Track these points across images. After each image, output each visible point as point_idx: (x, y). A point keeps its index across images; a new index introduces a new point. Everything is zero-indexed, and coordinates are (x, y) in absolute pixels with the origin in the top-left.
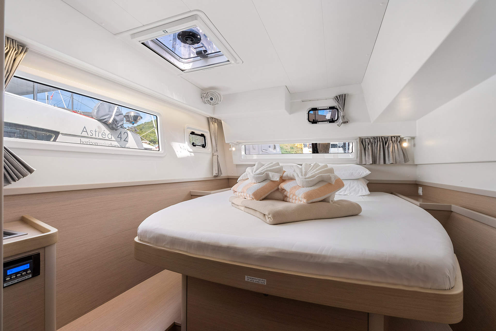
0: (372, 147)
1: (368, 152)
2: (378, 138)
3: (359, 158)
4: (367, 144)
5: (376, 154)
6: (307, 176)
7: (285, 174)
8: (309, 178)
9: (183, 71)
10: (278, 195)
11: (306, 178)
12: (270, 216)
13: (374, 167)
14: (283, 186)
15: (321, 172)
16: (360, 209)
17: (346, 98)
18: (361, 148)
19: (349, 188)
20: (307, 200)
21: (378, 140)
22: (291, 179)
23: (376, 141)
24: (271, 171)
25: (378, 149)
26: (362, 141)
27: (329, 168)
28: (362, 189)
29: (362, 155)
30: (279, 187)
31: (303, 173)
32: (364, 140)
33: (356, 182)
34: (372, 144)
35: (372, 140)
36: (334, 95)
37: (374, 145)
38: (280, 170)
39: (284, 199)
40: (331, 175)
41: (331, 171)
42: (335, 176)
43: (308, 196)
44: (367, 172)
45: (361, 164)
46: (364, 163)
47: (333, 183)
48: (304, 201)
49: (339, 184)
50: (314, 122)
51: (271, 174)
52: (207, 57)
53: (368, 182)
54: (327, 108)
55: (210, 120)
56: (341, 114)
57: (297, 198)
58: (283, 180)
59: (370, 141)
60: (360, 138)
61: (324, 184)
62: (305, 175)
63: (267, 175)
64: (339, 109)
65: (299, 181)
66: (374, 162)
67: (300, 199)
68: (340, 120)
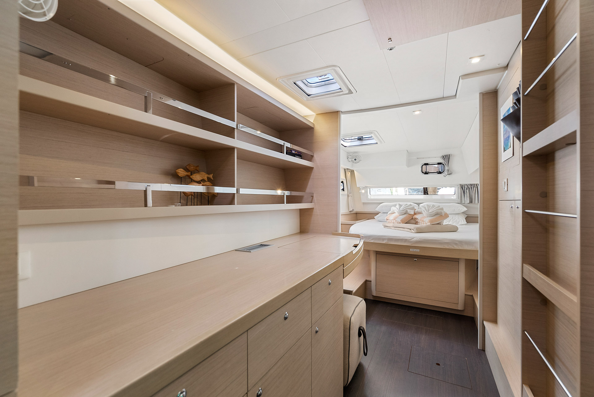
0: (469, 191)
1: (467, 195)
2: (474, 185)
3: (459, 199)
4: (466, 189)
5: (472, 196)
6: (429, 212)
7: (416, 211)
8: (430, 213)
9: (345, 147)
10: (413, 221)
11: (429, 213)
12: (415, 229)
13: (471, 205)
14: (416, 216)
15: (436, 210)
16: (457, 228)
17: (450, 157)
18: (461, 191)
19: (452, 220)
20: (431, 223)
21: (474, 186)
22: (420, 213)
23: (472, 187)
24: (408, 209)
25: (474, 193)
26: (462, 187)
27: (441, 207)
28: (461, 220)
29: (462, 197)
30: (414, 217)
31: (427, 210)
32: (463, 186)
33: (457, 216)
34: (469, 189)
35: (469, 186)
36: (441, 155)
37: (471, 190)
38: (413, 209)
39: (416, 223)
40: (442, 211)
41: (442, 209)
42: (444, 212)
43: (431, 221)
44: (465, 209)
45: (461, 203)
46: (463, 202)
47: (443, 215)
48: (429, 223)
49: (446, 216)
50: (426, 173)
51: (409, 211)
52: (362, 140)
53: (467, 216)
54: (436, 164)
55: (346, 170)
56: (446, 168)
57: (424, 222)
58: (415, 214)
59: (468, 187)
60: (460, 185)
61: (439, 215)
62: (428, 211)
63: (407, 211)
64: (445, 165)
65: (425, 213)
66: (471, 202)
67: (426, 223)
68: (446, 172)
